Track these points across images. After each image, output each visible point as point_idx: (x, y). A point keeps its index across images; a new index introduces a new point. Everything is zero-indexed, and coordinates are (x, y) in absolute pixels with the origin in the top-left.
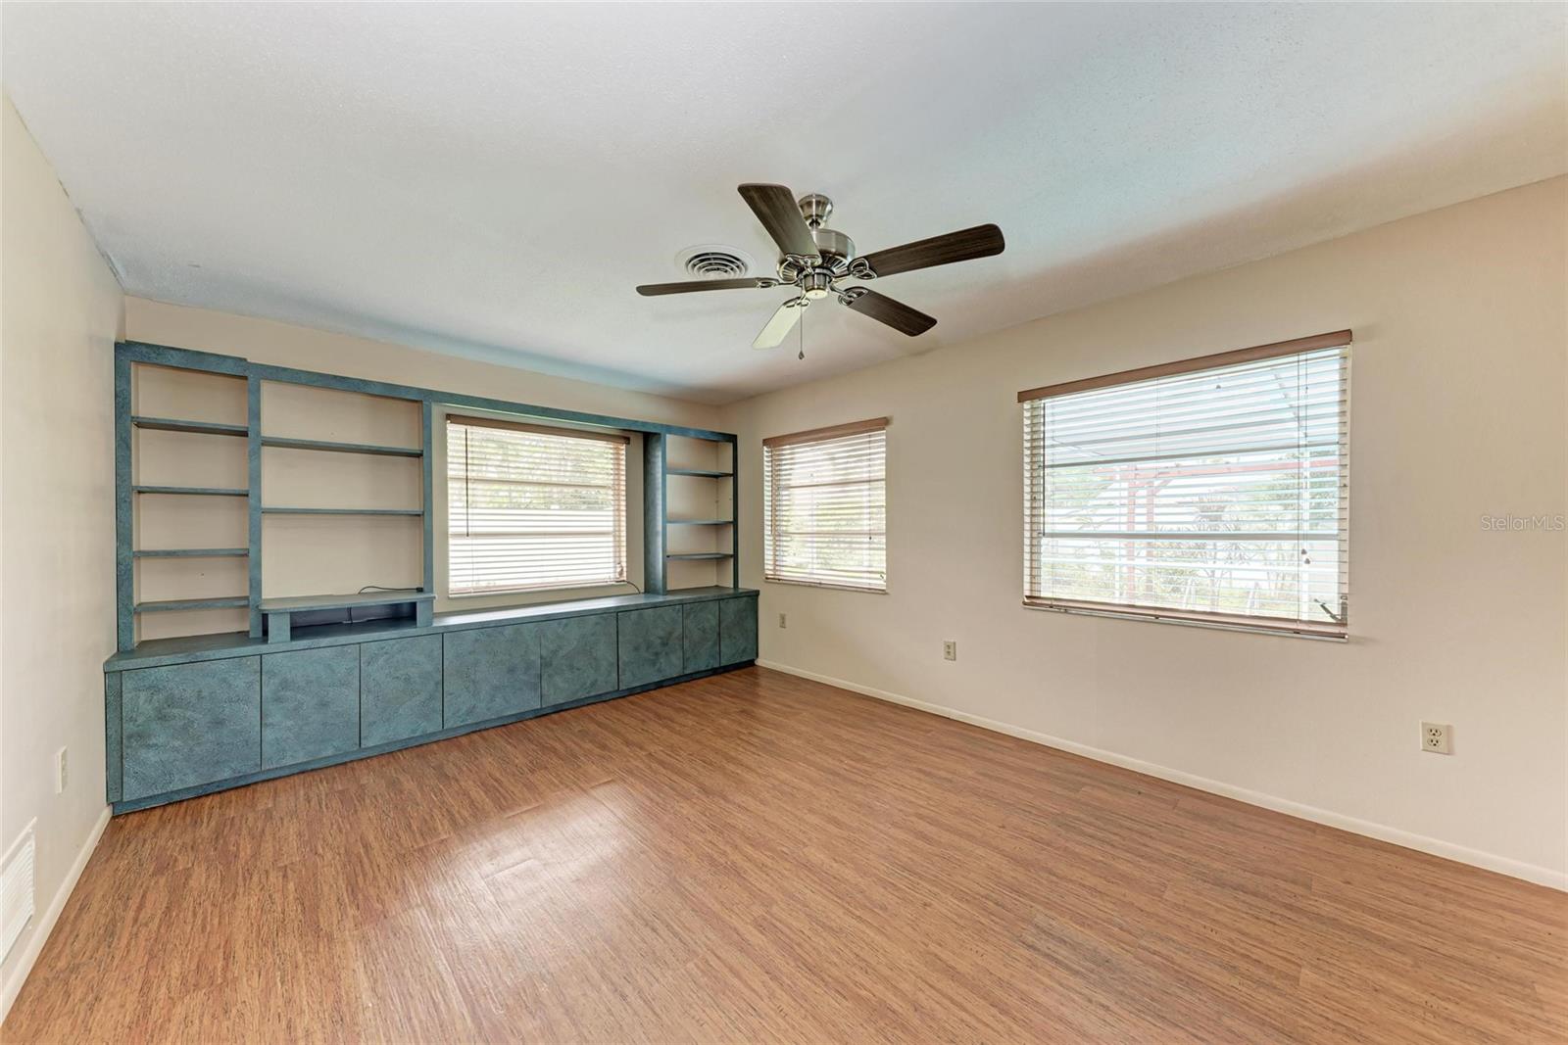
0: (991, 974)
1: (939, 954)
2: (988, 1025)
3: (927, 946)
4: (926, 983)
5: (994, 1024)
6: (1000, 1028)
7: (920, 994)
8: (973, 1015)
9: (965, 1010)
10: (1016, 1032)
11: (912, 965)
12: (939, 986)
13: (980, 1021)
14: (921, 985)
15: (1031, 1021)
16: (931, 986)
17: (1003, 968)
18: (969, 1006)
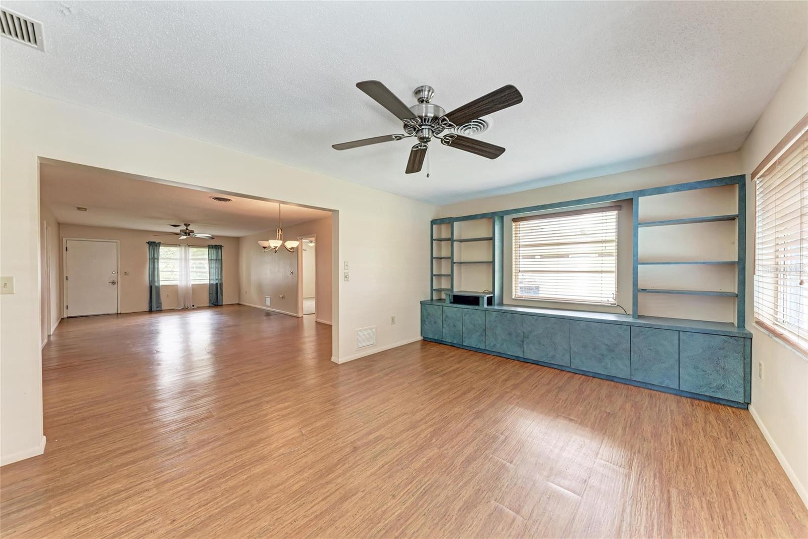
0: (340, 518)
1: (356, 496)
2: (311, 508)
3: (362, 492)
4: (340, 488)
5: (311, 511)
6: (309, 512)
7: (335, 485)
8: (319, 503)
9: (322, 500)
10: (305, 519)
11: (351, 484)
12: (337, 493)
13: (315, 505)
14: (339, 486)
15: (308, 528)
16: (338, 489)
17: (343, 525)
18: (323, 503)
